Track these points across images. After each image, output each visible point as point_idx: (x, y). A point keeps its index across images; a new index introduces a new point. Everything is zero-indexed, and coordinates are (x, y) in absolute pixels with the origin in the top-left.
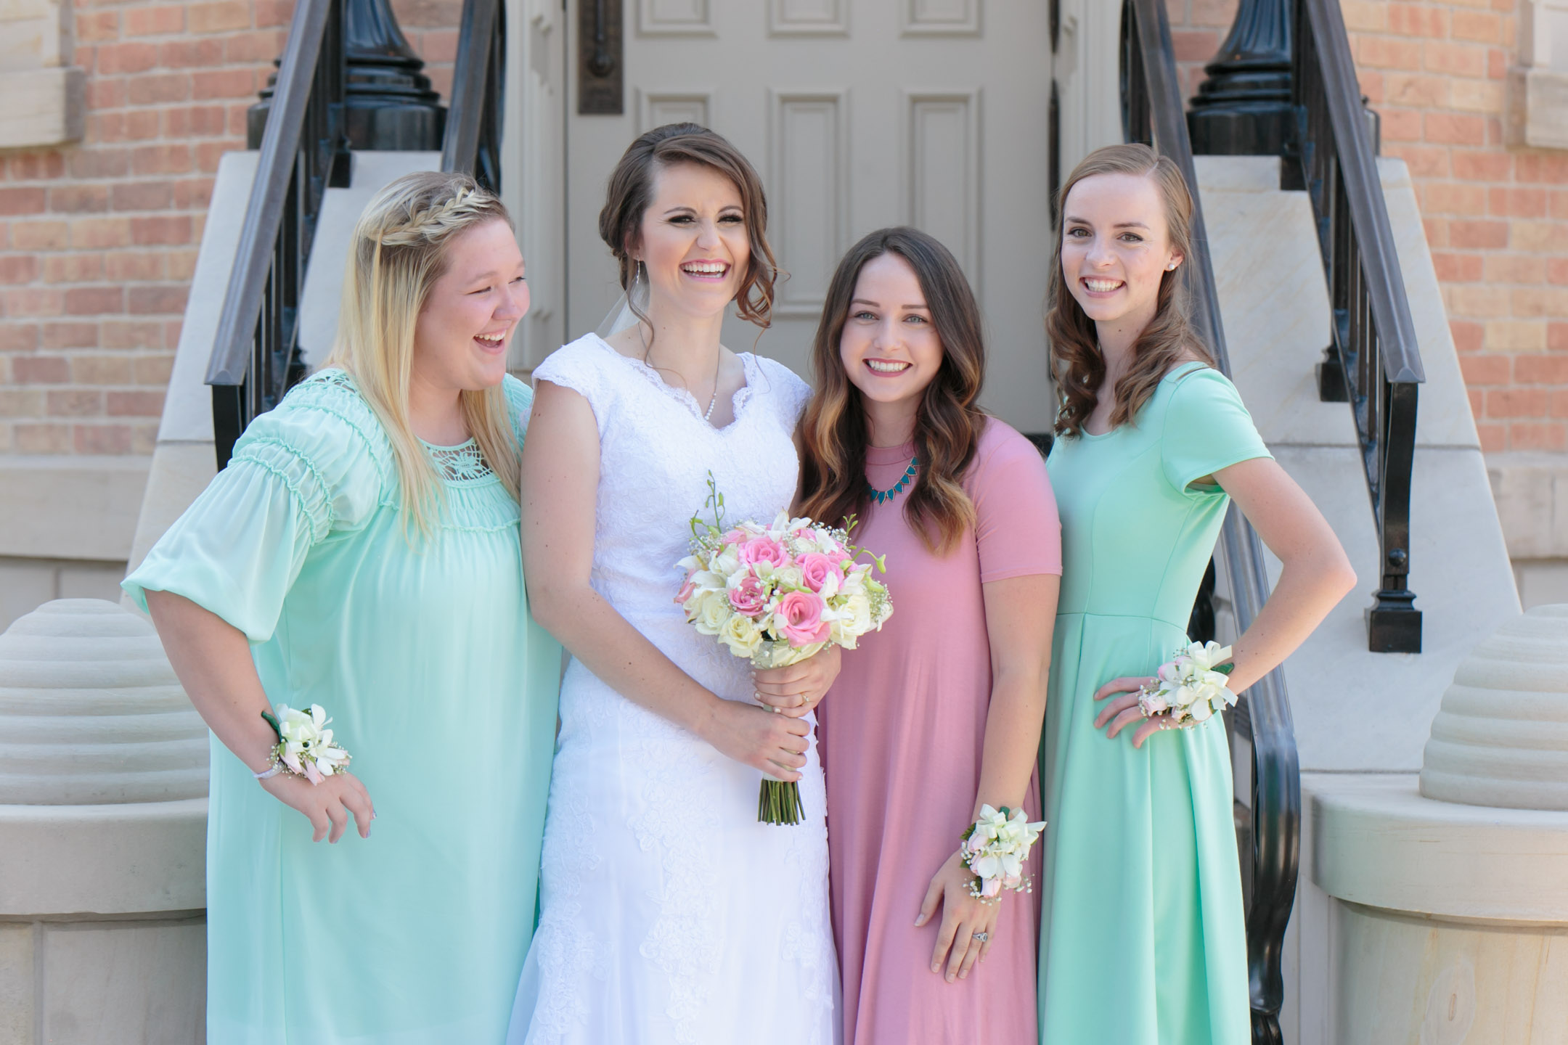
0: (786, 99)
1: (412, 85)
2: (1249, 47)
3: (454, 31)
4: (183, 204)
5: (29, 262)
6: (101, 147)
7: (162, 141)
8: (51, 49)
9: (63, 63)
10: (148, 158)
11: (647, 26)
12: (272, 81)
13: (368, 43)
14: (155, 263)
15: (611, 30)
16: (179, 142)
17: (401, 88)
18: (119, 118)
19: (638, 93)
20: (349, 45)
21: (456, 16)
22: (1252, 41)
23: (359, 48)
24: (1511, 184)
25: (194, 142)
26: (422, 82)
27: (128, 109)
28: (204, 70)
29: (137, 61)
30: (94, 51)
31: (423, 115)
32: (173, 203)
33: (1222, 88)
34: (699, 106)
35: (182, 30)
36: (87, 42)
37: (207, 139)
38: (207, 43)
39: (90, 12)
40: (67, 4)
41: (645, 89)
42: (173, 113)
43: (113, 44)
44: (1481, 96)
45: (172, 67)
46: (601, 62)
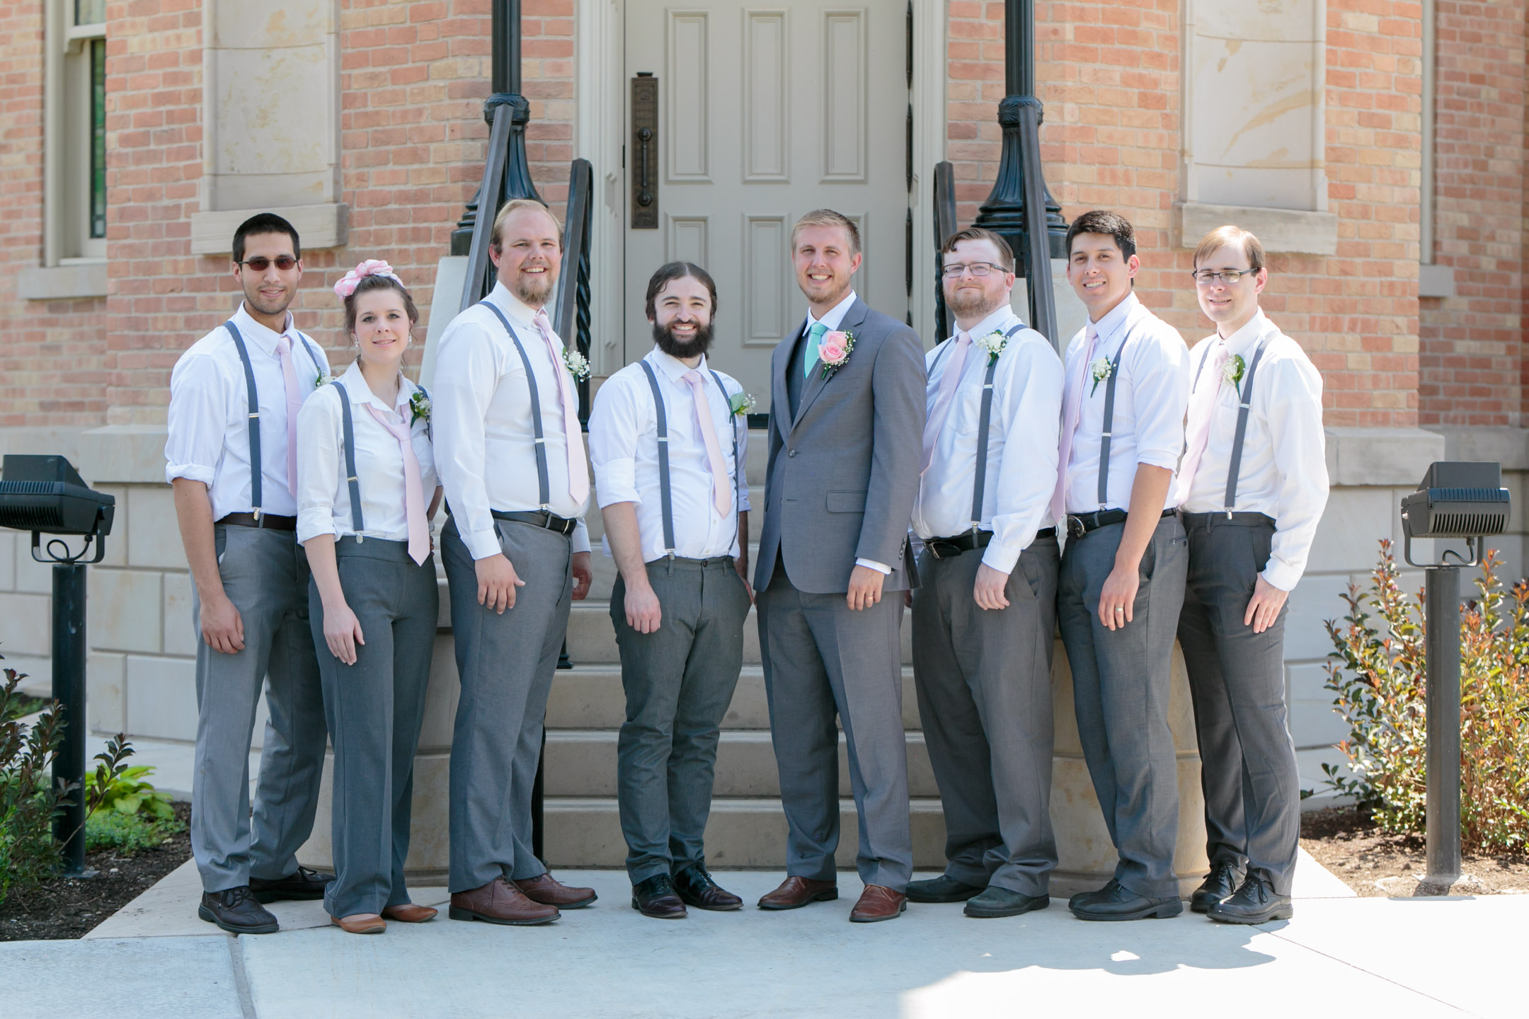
0: (752, 219)
2: (1002, 198)
3: (568, 184)
5: (314, 315)
6: (357, 249)
7: (394, 246)
8: (328, 192)
9: (336, 201)
11: (671, 177)
12: (469, 217)
15: (651, 179)
18: (369, 233)
19: (666, 216)
22: (1004, 195)
24: (1174, 270)
27: (374, 228)
28: (418, 206)
29: (379, 200)
30: (354, 193)
33: (988, 220)
34: (702, 223)
35: (407, 183)
36: (350, 189)
37: (421, 245)
38: (421, 191)
39: (352, 171)
40: (338, 166)
41: (671, 214)
42: (401, 230)
43: (365, 190)
44: (1156, 219)
45: (400, 204)
46: (645, 198)
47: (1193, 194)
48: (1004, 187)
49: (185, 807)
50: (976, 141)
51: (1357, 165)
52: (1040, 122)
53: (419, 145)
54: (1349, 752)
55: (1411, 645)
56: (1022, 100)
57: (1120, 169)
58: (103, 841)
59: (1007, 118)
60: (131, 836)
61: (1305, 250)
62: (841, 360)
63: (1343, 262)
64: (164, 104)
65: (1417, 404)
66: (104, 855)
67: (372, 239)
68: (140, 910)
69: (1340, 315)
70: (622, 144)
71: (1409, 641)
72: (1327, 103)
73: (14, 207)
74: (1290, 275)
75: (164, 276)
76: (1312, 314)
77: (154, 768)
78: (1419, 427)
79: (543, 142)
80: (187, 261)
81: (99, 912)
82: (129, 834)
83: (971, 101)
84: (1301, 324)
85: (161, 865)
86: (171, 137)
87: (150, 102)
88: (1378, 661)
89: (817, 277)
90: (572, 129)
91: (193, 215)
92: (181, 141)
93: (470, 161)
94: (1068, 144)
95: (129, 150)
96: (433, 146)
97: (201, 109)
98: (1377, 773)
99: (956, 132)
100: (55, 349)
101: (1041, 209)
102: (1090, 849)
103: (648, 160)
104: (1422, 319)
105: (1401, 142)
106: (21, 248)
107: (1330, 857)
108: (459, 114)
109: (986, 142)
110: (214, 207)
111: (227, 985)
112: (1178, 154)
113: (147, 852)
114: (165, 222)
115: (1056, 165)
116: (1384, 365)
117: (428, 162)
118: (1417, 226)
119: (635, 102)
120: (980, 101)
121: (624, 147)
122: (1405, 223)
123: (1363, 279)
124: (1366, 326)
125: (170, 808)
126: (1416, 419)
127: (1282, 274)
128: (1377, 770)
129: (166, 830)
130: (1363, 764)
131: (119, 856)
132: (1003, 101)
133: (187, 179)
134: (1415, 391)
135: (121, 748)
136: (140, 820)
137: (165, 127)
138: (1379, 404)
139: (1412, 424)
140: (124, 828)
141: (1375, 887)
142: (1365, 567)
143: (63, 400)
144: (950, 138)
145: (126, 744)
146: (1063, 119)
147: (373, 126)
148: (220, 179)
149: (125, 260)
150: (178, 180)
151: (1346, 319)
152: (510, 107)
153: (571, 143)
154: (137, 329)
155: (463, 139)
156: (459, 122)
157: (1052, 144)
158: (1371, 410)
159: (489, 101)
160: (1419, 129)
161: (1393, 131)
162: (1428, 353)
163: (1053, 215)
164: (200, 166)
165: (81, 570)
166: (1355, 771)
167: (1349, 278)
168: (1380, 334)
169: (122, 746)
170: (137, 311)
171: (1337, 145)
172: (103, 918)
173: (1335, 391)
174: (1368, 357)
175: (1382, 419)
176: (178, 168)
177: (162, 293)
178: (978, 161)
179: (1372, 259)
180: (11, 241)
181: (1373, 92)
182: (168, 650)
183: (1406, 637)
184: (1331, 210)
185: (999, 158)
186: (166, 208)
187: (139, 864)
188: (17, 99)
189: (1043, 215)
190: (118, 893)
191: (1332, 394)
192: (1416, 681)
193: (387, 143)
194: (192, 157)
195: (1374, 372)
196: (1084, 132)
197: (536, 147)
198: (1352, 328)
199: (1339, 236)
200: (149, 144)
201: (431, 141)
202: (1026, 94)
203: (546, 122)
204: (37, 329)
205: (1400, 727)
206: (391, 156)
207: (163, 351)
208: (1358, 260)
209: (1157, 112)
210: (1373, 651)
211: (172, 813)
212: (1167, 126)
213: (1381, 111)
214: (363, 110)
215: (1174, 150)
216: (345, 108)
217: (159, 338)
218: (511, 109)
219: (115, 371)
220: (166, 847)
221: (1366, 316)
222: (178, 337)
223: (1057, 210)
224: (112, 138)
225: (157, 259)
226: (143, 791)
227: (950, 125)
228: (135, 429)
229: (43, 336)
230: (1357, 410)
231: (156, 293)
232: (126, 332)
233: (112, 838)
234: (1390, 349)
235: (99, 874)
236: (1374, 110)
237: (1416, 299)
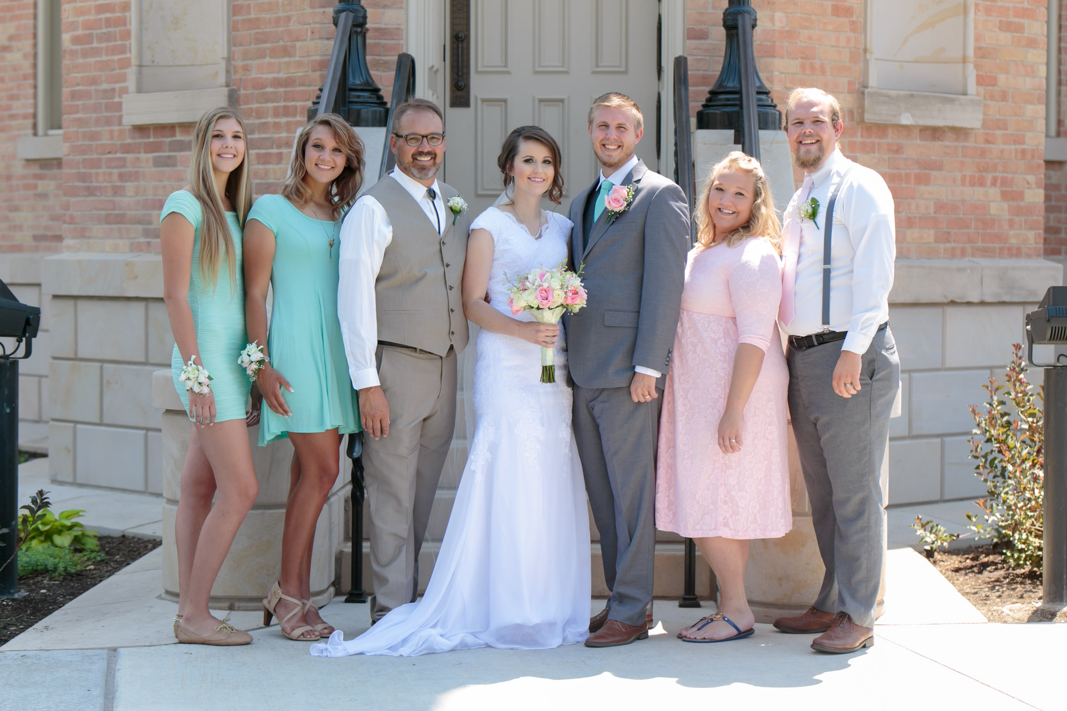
0: (541, 101)
1: (376, 99)
2: (725, 84)
3: (394, 73)
4: (279, 147)
7: (270, 120)
8: (222, 79)
9: (227, 85)
10: (264, 127)
11: (480, 69)
12: (319, 97)
13: (358, 82)
14: (266, 172)
15: (465, 70)
16: (277, 120)
17: (370, 100)
18: (252, 109)
19: (476, 98)
20: (350, 83)
21: (395, 67)
22: (726, 81)
23: (354, 84)
24: (859, 139)
25: (284, 120)
26: (380, 98)
27: (255, 106)
28: (288, 89)
29: (259, 85)
30: (241, 80)
31: (380, 111)
32: (275, 146)
33: (714, 101)
34: (503, 103)
35: (279, 72)
36: (238, 76)
37: (290, 119)
38: (290, 78)
39: (239, 63)
40: (229, 59)
41: (480, 96)
42: (275, 108)
43: (249, 77)
44: (844, 101)
45: (275, 88)
46: (460, 84)
47: (873, 82)
48: (727, 76)
49: (109, 540)
50: (709, 41)
51: (998, 61)
52: (754, 26)
53: (289, 43)
54: (986, 507)
55: (1034, 425)
56: (742, 8)
57: (817, 62)
58: (39, 568)
59: (729, 23)
60: (60, 565)
61: (958, 124)
62: (622, 208)
63: (986, 134)
64: (103, 13)
65: (1042, 241)
66: (40, 578)
67: (254, 114)
68: (47, 628)
69: (984, 174)
70: (443, 43)
71: (1033, 422)
72: (975, 13)
73: (15, 92)
74: (947, 143)
75: (104, 142)
76: (963, 173)
77: (84, 511)
78: (1044, 258)
79: (381, 41)
80: (120, 130)
81: (22, 627)
82: (59, 562)
83: (704, 11)
84: (954, 181)
85: (80, 588)
86: (108, 37)
87: (93, 12)
88: (1010, 437)
89: (610, 147)
90: (402, 31)
91: (124, 96)
92: (116, 40)
93: (326, 55)
94: (777, 43)
95: (78, 47)
96: (298, 44)
97: (130, 16)
98: (1007, 523)
99: (694, 34)
100: (44, 196)
101: (753, 91)
102: (781, 585)
103: (462, 56)
104: (1047, 177)
105: (1032, 43)
106: (21, 122)
107: (970, 587)
108: (317, 20)
109: (715, 42)
110: (139, 90)
111: (97, 692)
112: (862, 52)
113: (72, 577)
114: (104, 101)
115: (768, 59)
116: (1018, 211)
117: (295, 56)
118: (1043, 107)
119: (453, 12)
120: (710, 11)
121: (444, 46)
122: (1035, 104)
123: (1002, 146)
124: (1004, 182)
125: (96, 542)
126: (1042, 251)
127: (940, 143)
128: (1007, 521)
129: (89, 559)
130: (996, 516)
131: (51, 579)
132: (727, 10)
133: (120, 69)
134: (1041, 232)
135: (41, 501)
136: (69, 552)
137: (104, 30)
138: (1014, 241)
139: (1039, 256)
140: (55, 558)
141: (1003, 612)
142: (1002, 363)
143: (49, 233)
144: (688, 39)
145: (46, 498)
146: (773, 24)
147: (255, 29)
148: (144, 69)
149: (75, 129)
150: (113, 70)
151: (989, 177)
152: (351, 13)
153: (402, 42)
154: (84, 181)
155: (320, 38)
156: (318, 26)
157: (765, 43)
158: (1007, 245)
159: (336, 9)
160: (1045, 33)
161: (1025, 35)
162: (1053, 203)
163: (763, 97)
164: (129, 59)
165: (15, 364)
166: (990, 522)
167: (992, 146)
168: (1015, 188)
169: (42, 500)
170: (84, 168)
171: (983, 45)
172: (22, 630)
173: (981, 231)
174: (1005, 205)
175: (1017, 253)
176: (114, 61)
177: (103, 154)
178: (710, 56)
179: (1009, 132)
180: (13, 117)
181: (1011, 5)
182: (106, 421)
183: (1030, 420)
184: (978, 94)
185: (723, 54)
186: (105, 91)
187: (64, 586)
188: (17, 12)
189: (754, 97)
190: (40, 611)
191: (978, 233)
192: (1039, 452)
193: (265, 42)
194: (124, 52)
195: (1010, 217)
196: (790, 34)
197: (376, 45)
198: (994, 184)
199: (984, 114)
200: (92, 43)
201: (298, 40)
202: (744, 4)
203: (383, 26)
204: (31, 181)
205: (1025, 489)
206: (268, 52)
207: (103, 198)
208: (999, 133)
209: (847, 20)
210: (1005, 430)
211: (97, 546)
212: (853, 30)
213: (1016, 20)
214: (247, 17)
215: (859, 49)
216: (234, 15)
217: (100, 188)
218: (351, 15)
219: (68, 213)
220: (88, 572)
221: (1005, 175)
222: (114, 187)
223: (767, 93)
224: (66, 38)
225: (99, 129)
226: (76, 528)
227: (688, 29)
228: (83, 256)
229: (35, 187)
230: (997, 246)
231: (97, 154)
232: (77, 184)
233: (46, 565)
234: (1022, 199)
235: (29, 596)
236: (1011, 19)
237: (1042, 162)
